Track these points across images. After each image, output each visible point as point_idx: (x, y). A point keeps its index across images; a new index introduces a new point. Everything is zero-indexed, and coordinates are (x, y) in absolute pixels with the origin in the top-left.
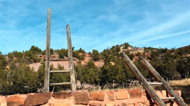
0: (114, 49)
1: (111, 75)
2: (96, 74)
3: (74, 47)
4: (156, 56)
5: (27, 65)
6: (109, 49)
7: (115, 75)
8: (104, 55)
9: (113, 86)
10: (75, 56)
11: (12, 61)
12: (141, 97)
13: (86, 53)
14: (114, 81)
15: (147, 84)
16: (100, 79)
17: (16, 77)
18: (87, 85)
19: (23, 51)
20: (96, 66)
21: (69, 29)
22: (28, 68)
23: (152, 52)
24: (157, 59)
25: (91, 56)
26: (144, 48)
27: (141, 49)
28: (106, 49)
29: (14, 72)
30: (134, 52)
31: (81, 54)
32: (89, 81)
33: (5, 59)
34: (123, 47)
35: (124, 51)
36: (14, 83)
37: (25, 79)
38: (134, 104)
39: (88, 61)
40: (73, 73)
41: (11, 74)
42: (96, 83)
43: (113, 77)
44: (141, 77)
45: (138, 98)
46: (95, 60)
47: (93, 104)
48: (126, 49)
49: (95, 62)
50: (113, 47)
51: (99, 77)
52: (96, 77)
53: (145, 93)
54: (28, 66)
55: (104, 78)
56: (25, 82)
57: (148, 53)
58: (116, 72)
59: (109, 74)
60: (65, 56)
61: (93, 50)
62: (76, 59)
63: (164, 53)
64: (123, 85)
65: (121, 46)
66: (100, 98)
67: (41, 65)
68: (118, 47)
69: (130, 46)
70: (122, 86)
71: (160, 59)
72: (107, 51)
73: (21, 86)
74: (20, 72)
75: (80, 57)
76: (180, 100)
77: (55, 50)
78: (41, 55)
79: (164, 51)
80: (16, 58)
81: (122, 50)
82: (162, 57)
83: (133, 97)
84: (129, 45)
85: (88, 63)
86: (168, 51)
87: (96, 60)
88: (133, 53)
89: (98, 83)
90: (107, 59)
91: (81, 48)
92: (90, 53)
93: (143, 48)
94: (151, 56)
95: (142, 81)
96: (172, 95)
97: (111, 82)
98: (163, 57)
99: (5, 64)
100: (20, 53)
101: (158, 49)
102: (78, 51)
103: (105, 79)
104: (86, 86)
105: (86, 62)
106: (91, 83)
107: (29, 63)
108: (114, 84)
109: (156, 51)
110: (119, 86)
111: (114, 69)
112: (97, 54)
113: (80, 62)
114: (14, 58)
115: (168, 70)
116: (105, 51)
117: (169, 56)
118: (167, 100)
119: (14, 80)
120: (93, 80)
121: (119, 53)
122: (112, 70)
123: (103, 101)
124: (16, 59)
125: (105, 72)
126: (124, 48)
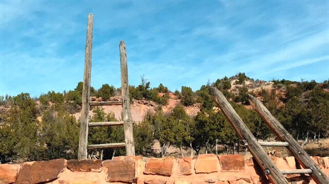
0: (219, 85)
1: (211, 130)
2: (186, 129)
3: (149, 83)
4: (296, 95)
5: (70, 115)
6: (210, 85)
7: (218, 130)
8: (202, 95)
9: (217, 149)
10: (151, 98)
11: (46, 108)
12: (243, 169)
13: (170, 92)
14: (217, 140)
15: (255, 144)
16: (194, 137)
17: (51, 135)
18: (171, 147)
19: (65, 92)
20: (188, 114)
21: (125, 48)
22: (72, 119)
23: (288, 88)
24: (298, 101)
25: (179, 98)
26: (274, 81)
27: (268, 84)
28: (206, 85)
29: (49, 126)
30: (255, 90)
31: (161, 94)
32: (173, 140)
33: (35, 105)
34: (235, 81)
35: (237, 87)
36: (49, 145)
37: (66, 138)
38: (229, 182)
39: (174, 107)
40: (129, 126)
41: (44, 129)
42: (186, 144)
43: (216, 133)
44: (244, 132)
45: (238, 170)
46: (186, 105)
47: (150, 181)
48: (240, 84)
49: (185, 107)
50: (218, 81)
51: (192, 133)
52: (186, 133)
53: (252, 161)
54: (72, 117)
55: (200, 136)
56: (67, 144)
57: (281, 91)
58: (220, 124)
59: (207, 129)
60: (135, 98)
61: (183, 87)
62: (154, 104)
63: (310, 89)
64: (235, 148)
65: (233, 78)
66: (165, 170)
67: (95, 113)
68: (227, 81)
69: (249, 79)
70: (233, 149)
71: (302, 100)
72: (207, 89)
73: (61, 150)
74: (59, 127)
75: (159, 99)
76: (320, 174)
77: (118, 89)
78: (94, 97)
79: (310, 86)
80: (53, 104)
81: (233, 87)
82: (306, 98)
83: (228, 170)
84: (245, 77)
85: (174, 110)
86: (317, 86)
87: (188, 103)
88: (253, 91)
89: (189, 144)
90: (206, 102)
91: (161, 84)
92: (177, 93)
93: (270, 82)
94: (286, 95)
95: (246, 139)
96: (306, 165)
97: (212, 143)
98: (308, 97)
99: (35, 113)
100: (60, 95)
101: (298, 84)
102: (157, 89)
103: (202, 136)
104: (170, 149)
105: (171, 108)
106: (178, 145)
107: (75, 111)
108: (217, 146)
109: (295, 86)
110: (228, 150)
111: (216, 119)
112: (189, 94)
113: (160, 109)
114: (50, 103)
115: (316, 121)
116: (203, 88)
117: (320, 95)
118: (296, 175)
119: (48, 140)
120: (179, 139)
121: (228, 92)
122: (213, 122)
123: (170, 176)
124: (53, 106)
125: (202, 126)
126: (237, 83)
